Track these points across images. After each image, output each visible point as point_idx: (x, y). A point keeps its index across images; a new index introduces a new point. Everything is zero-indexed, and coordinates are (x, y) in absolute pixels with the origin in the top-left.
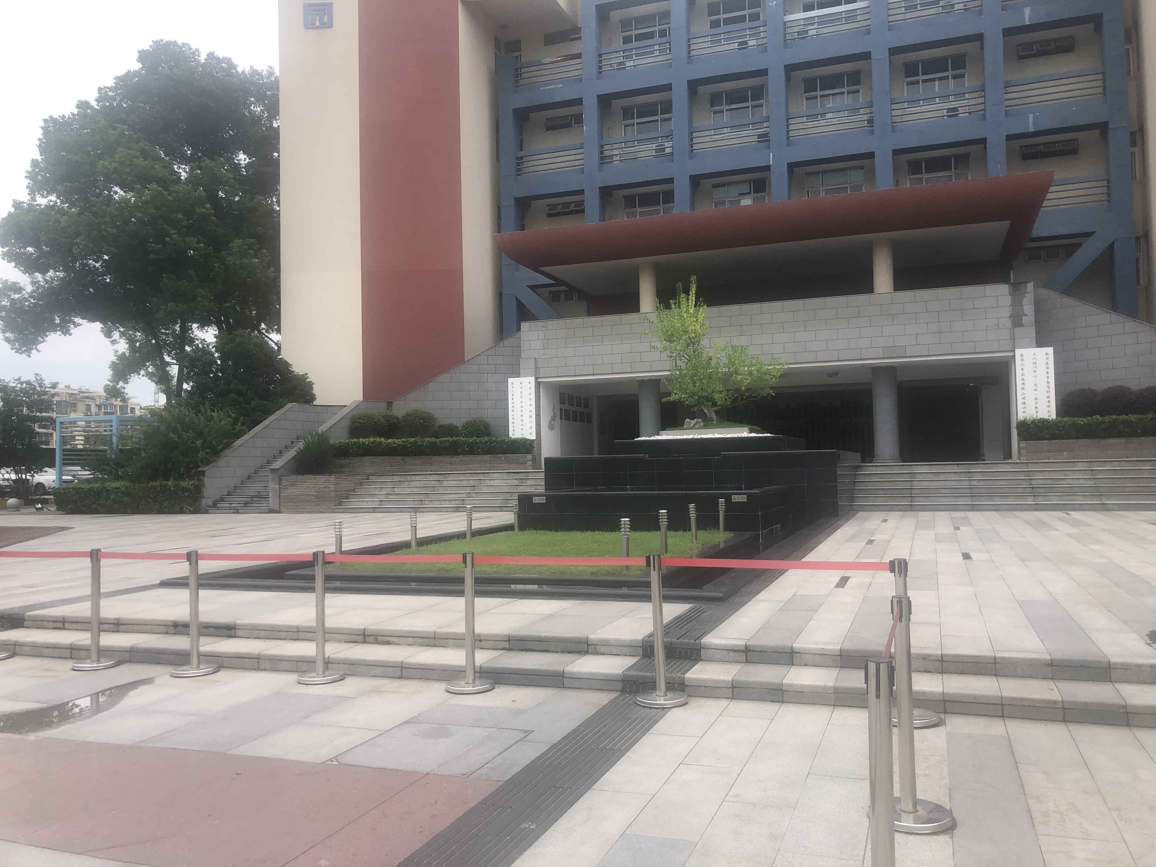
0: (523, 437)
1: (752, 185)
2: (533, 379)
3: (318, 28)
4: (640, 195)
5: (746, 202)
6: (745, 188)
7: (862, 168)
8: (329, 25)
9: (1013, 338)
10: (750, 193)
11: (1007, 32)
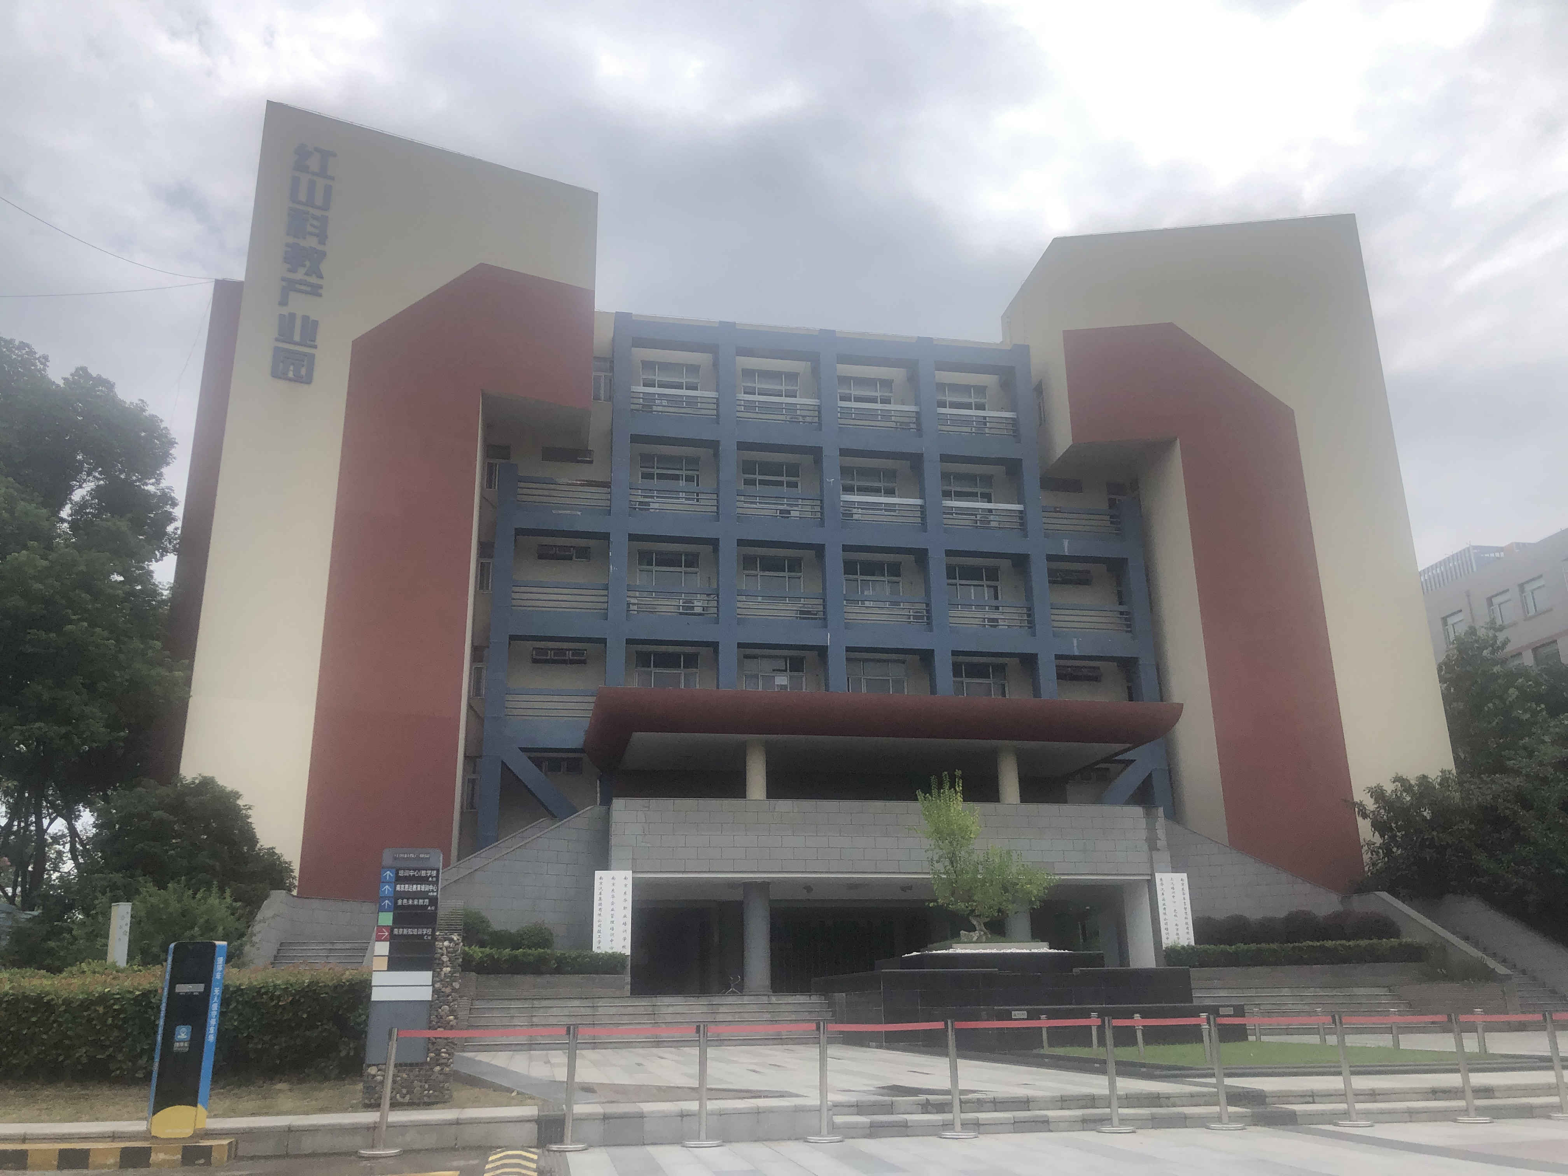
0: (614, 950)
1: (788, 661)
2: (629, 874)
3: (290, 380)
4: (656, 654)
5: (782, 680)
6: (781, 664)
7: (904, 662)
8: (308, 380)
9: (1151, 860)
10: (786, 670)
11: (1050, 558)
